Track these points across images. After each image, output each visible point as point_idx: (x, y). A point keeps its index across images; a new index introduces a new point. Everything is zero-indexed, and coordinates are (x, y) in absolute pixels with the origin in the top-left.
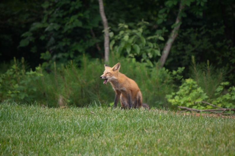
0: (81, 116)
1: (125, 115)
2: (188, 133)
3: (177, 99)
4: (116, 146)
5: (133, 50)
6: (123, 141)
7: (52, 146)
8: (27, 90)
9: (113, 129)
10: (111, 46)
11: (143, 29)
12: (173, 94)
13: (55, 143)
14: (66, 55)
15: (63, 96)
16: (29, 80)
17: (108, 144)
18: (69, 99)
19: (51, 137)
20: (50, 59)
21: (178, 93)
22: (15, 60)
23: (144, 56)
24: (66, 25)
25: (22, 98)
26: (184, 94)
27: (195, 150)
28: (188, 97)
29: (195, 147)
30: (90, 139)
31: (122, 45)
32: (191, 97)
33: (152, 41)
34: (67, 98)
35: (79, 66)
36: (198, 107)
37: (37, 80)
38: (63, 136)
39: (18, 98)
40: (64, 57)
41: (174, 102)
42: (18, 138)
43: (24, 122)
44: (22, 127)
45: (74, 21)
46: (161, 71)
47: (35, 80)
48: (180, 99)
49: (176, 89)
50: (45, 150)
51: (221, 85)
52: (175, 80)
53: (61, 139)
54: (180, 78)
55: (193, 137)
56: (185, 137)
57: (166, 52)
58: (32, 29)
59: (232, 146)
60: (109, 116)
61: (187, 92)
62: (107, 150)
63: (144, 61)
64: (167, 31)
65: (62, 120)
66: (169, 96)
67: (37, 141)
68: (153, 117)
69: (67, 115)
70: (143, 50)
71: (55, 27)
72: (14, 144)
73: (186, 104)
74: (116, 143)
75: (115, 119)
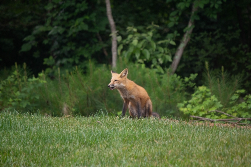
0: (87, 126)
1: (134, 125)
2: (201, 145)
3: (189, 108)
4: (124, 158)
5: (142, 55)
6: (132, 153)
7: (56, 158)
8: (29, 98)
9: (120, 139)
10: (119, 50)
11: (153, 32)
12: (186, 102)
13: (59, 154)
14: (71, 60)
15: (68, 104)
16: (32, 87)
17: (115, 155)
18: (74, 108)
19: (55, 148)
20: (53, 65)
21: (190, 101)
22: (16, 66)
23: (154, 62)
24: (71, 28)
25: (24, 106)
26: (196, 103)
27: (208, 163)
28: (201, 106)
29: (208, 160)
30: (97, 150)
31: (131, 50)
32: (204, 106)
33: (162, 45)
34: (72, 107)
35: (85, 72)
36: (211, 116)
37: (40, 88)
38: (68, 148)
39: (20, 107)
40: (68, 62)
41: (186, 111)
42: (20, 149)
43: (26, 132)
44: (24, 138)
45: (79, 24)
46: (172, 78)
47: (37, 87)
48: (192, 108)
49: (188, 97)
50: (49, 162)
51: (236, 93)
52: (187, 87)
53: (66, 150)
54: (193, 85)
55: (206, 148)
56: (198, 149)
57: (178, 57)
58: (35, 32)
59: (248, 159)
60: (116, 125)
61: (200, 100)
62: (114, 162)
63: (155, 67)
64: (179, 35)
65: (67, 130)
66: (181, 105)
67: (39, 152)
68: (164, 127)
69: (72, 125)
70: (153, 55)
71: (59, 31)
72: (15, 155)
73: (199, 114)
74: (124, 155)
75: (123, 129)
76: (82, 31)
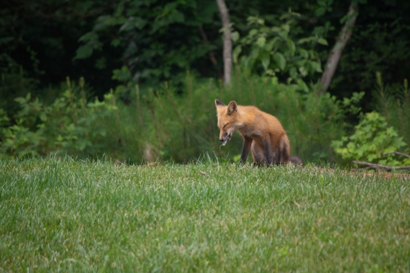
0: (184, 179)
1: (261, 178)
2: (371, 208)
3: (351, 148)
4: (245, 231)
5: (273, 63)
6: (258, 223)
7: (134, 232)
8: (90, 135)
9: (239, 201)
10: (235, 56)
11: (290, 25)
12: (345, 139)
13: (139, 226)
14: (157, 72)
15: (152, 144)
16: (94, 117)
17: (230, 227)
18: (163, 150)
19: (132, 217)
20: (128, 81)
21: (353, 137)
22: (68, 83)
23: (293, 73)
24: (156, 20)
25: (82, 148)
26: (363, 140)
27: (383, 238)
28: (370, 145)
29: (383, 233)
30: (200, 219)
31: (255, 54)
32: (376, 145)
33: (306, 46)
34: (159, 149)
35: (180, 91)
36: (388, 162)
37: (107, 118)
38: (153, 215)
39: (75, 149)
40: (153, 76)
41: (346, 154)
42: (75, 217)
43: (85, 190)
44: (82, 200)
45: (170, 13)
46: (323, 99)
47: (103, 116)
48: (357, 148)
49: (350, 131)
50: (122, 239)
52: (348, 114)
53: (149, 219)
54: (357, 110)
55: (379, 215)
56: (365, 215)
57: (331, 66)
58: (98, 27)
60: (231, 178)
61: (369, 136)
62: (229, 238)
63: (293, 82)
64: (333, 28)
65: (151, 187)
66: (337, 144)
67: (107, 223)
68: (309, 180)
69: (159, 178)
70: (291, 63)
71: (137, 25)
72: (67, 228)
73: (367, 157)
74: (244, 227)
75: (242, 184)
76: (175, 25)
